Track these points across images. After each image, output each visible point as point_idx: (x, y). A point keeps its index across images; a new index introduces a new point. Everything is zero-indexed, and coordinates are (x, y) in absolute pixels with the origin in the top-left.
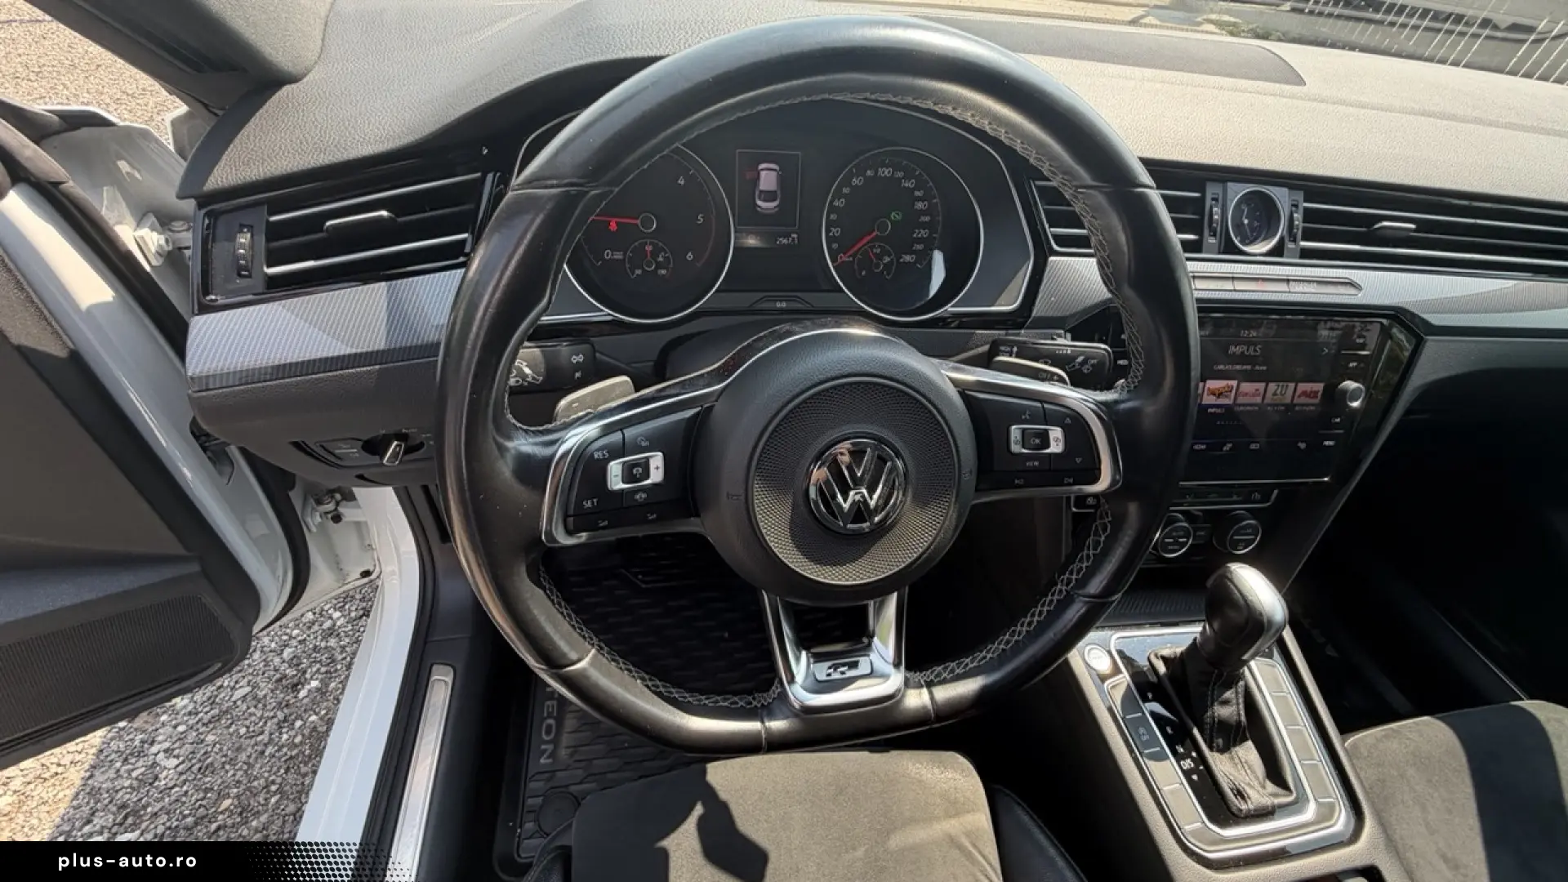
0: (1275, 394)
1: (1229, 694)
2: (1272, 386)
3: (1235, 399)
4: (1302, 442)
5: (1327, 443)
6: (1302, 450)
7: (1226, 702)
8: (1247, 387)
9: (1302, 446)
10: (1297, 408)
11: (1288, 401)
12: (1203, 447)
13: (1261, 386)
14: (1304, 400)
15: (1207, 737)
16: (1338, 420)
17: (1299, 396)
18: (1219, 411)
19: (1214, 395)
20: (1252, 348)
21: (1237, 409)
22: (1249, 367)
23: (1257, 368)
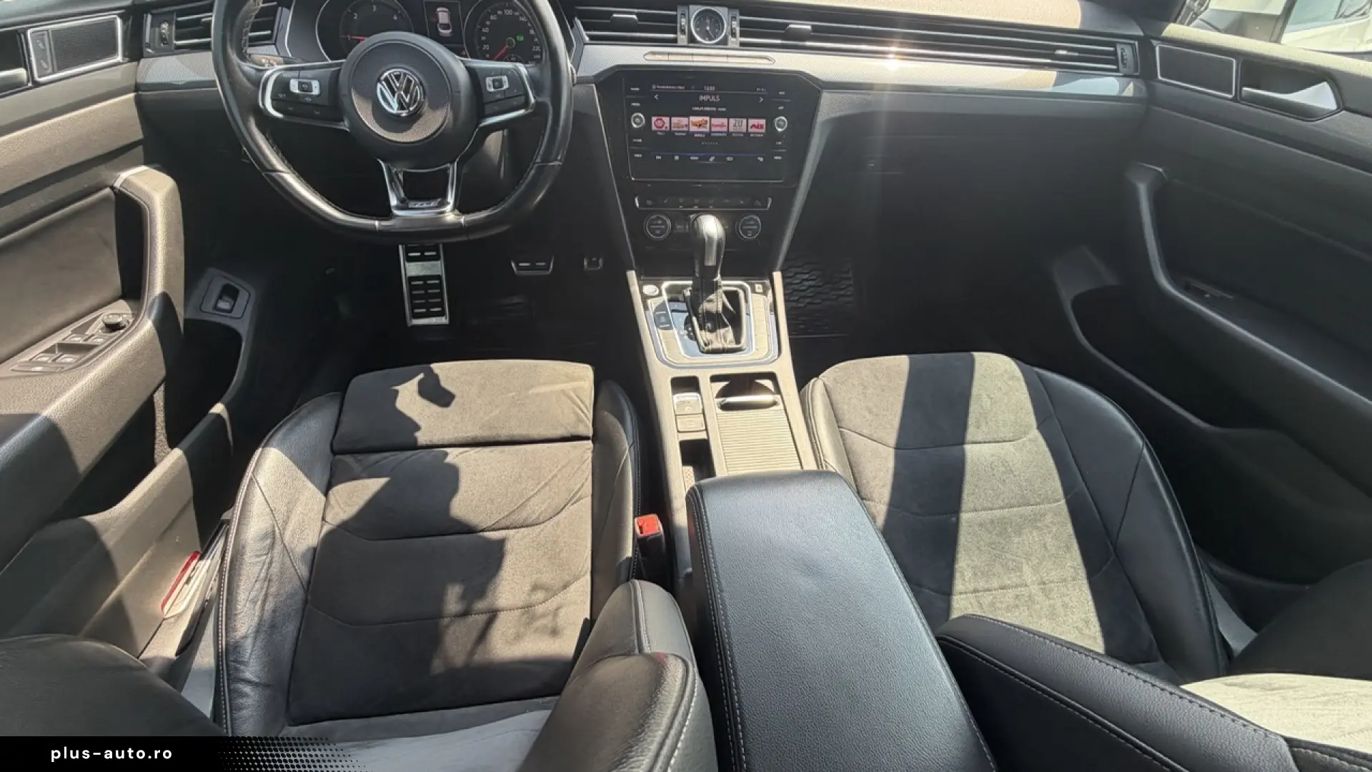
0: (735, 126)
1: (712, 297)
2: (732, 121)
3: (710, 129)
4: (760, 157)
5: (776, 158)
6: (761, 162)
7: (710, 301)
8: (716, 121)
9: (761, 159)
10: (752, 135)
11: (744, 130)
12: (697, 158)
13: (725, 121)
14: (754, 130)
15: (701, 322)
16: (780, 143)
17: (751, 127)
18: (701, 136)
19: (696, 125)
20: (713, 97)
21: (712, 135)
22: (715, 109)
23: (720, 109)
